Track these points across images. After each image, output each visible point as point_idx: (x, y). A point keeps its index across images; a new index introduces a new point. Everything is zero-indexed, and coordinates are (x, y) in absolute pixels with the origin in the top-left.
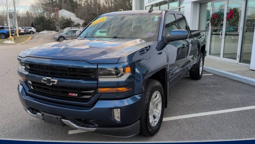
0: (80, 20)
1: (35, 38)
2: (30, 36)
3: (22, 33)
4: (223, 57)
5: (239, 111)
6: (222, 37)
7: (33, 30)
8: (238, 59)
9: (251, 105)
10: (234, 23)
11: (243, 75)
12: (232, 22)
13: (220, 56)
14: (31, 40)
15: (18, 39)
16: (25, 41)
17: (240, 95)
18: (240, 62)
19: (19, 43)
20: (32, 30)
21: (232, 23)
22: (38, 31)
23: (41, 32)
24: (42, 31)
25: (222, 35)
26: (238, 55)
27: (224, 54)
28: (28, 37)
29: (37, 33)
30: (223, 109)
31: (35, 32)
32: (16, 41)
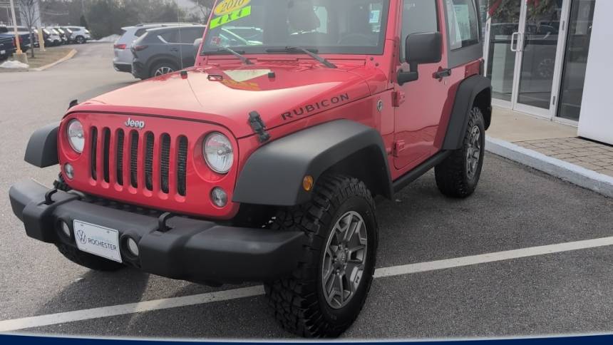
0: (199, 8)
1: (85, 53)
2: (73, 49)
3: (56, 41)
4: (519, 102)
5: (496, 262)
6: (515, 48)
7: (83, 35)
8: (553, 108)
9: (539, 244)
10: (545, 10)
11: (551, 153)
12: (540, 7)
13: (510, 100)
14: (72, 58)
15: (42, 56)
16: (56, 60)
17: (521, 213)
18: (558, 115)
19: (38, 66)
20: (81, 34)
21: (542, 10)
22: (97, 36)
23: (104, 39)
24: (106, 36)
25: (515, 42)
26: (554, 97)
27: (520, 94)
28: (67, 52)
29: (94, 41)
30: (457, 255)
31: (87, 39)
32: (31, 63)
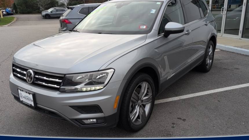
0: (64, 0)
4: (224, 33)
8: (240, 34)
13: (220, 33)
18: (242, 37)
26: (241, 31)
27: (225, 30)
